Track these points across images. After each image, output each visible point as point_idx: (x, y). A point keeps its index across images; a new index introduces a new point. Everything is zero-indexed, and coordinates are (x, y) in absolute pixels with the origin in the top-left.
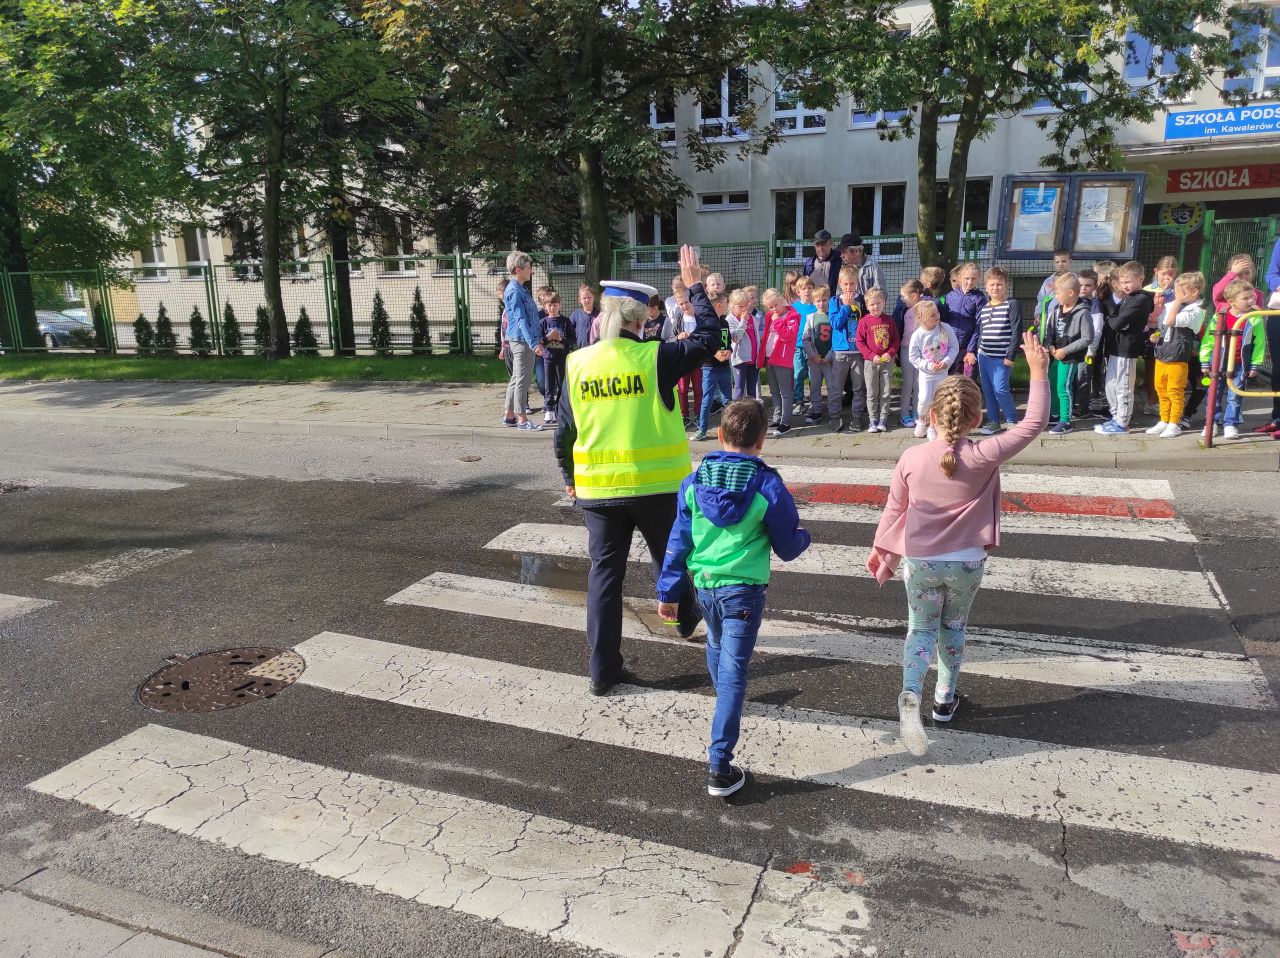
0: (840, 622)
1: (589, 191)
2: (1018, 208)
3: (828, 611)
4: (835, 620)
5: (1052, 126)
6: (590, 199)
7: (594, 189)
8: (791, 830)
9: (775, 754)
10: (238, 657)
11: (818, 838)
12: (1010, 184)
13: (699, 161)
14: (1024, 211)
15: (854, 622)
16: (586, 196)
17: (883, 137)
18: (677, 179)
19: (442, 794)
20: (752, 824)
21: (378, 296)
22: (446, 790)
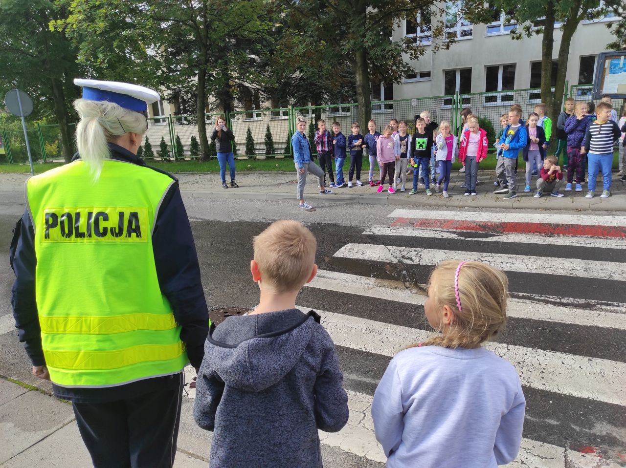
0: (550, 300)
1: (361, 72)
2: (607, 71)
3: (541, 295)
4: (546, 299)
5: (615, 27)
6: (361, 77)
7: (363, 71)
8: (572, 426)
9: (543, 378)
10: (227, 312)
11: (592, 432)
12: (603, 57)
13: (412, 54)
14: (611, 72)
15: (558, 300)
16: (359, 74)
17: (513, 38)
18: (407, 64)
19: (358, 393)
20: (546, 420)
21: (249, 130)
22: (359, 391)
